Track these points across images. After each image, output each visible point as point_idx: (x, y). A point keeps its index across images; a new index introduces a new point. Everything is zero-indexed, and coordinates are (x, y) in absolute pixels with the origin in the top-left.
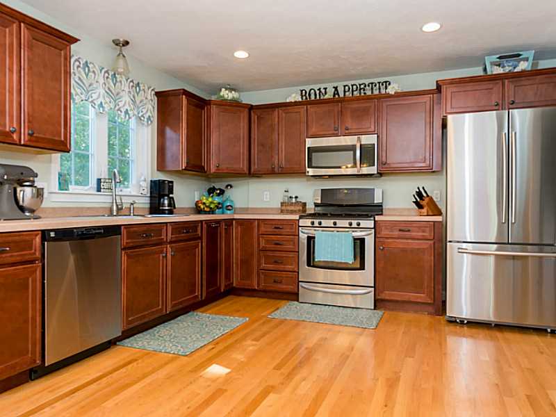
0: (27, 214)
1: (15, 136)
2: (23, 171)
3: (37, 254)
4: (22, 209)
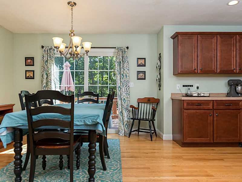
0: (239, 95)
1: (235, 71)
2: (238, 81)
3: (241, 107)
4: (238, 93)
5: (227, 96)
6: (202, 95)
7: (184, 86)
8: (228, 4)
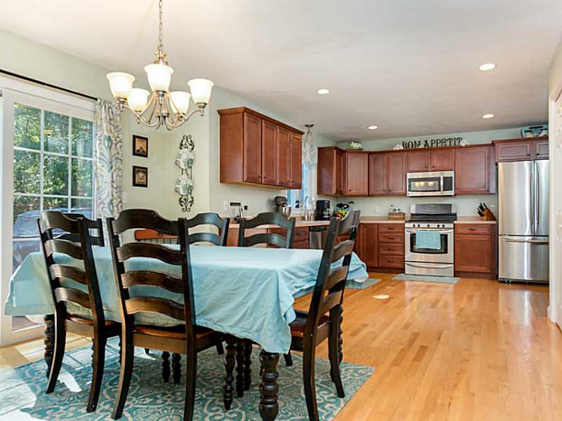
7: (232, 204)
8: (316, 92)
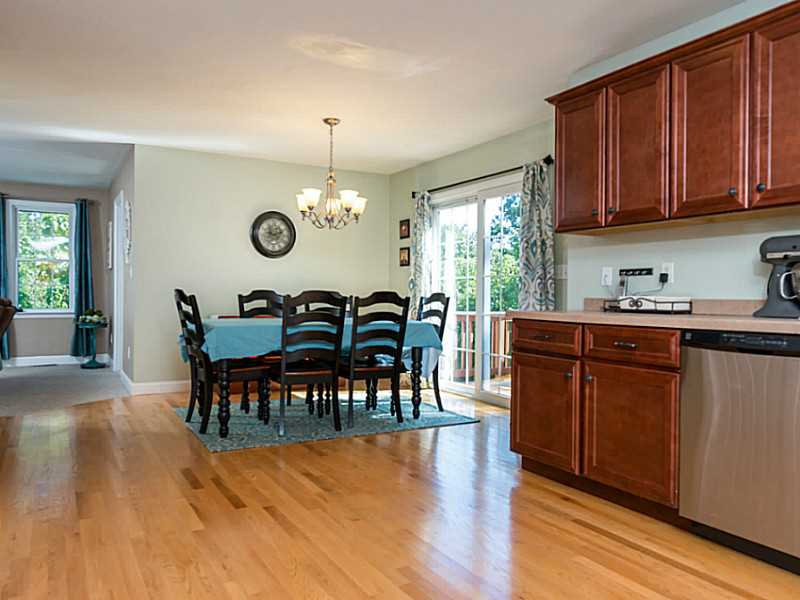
5: (756, 315)
6: (647, 306)
7: (622, 272)
